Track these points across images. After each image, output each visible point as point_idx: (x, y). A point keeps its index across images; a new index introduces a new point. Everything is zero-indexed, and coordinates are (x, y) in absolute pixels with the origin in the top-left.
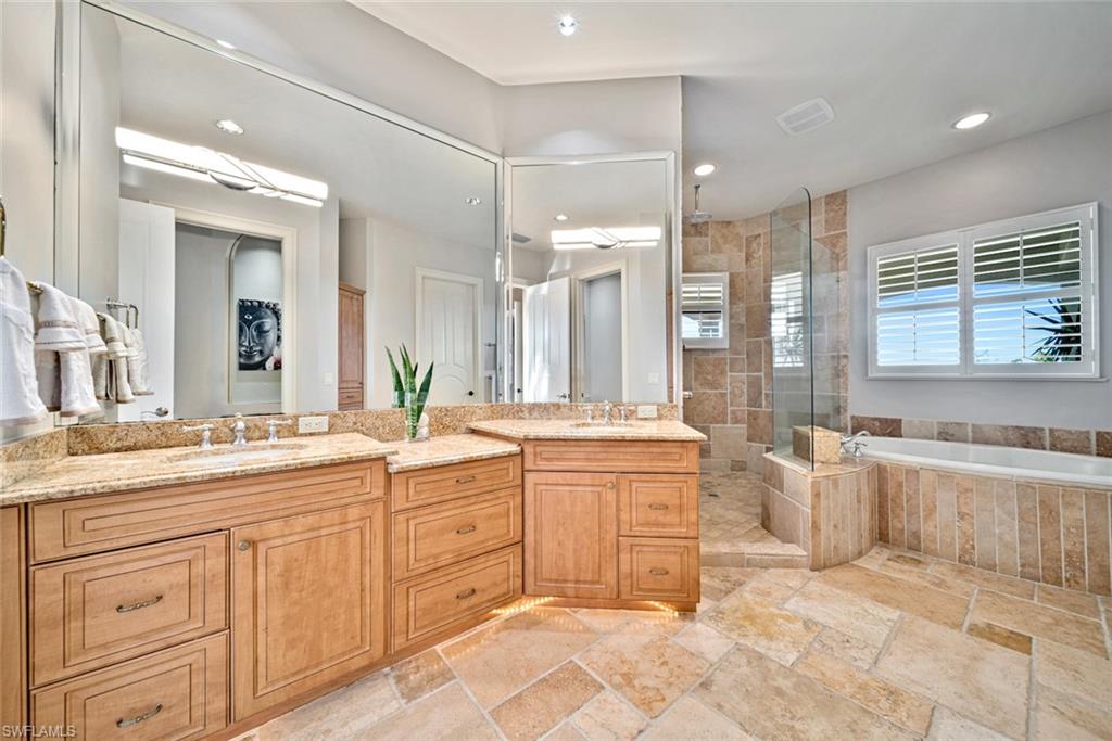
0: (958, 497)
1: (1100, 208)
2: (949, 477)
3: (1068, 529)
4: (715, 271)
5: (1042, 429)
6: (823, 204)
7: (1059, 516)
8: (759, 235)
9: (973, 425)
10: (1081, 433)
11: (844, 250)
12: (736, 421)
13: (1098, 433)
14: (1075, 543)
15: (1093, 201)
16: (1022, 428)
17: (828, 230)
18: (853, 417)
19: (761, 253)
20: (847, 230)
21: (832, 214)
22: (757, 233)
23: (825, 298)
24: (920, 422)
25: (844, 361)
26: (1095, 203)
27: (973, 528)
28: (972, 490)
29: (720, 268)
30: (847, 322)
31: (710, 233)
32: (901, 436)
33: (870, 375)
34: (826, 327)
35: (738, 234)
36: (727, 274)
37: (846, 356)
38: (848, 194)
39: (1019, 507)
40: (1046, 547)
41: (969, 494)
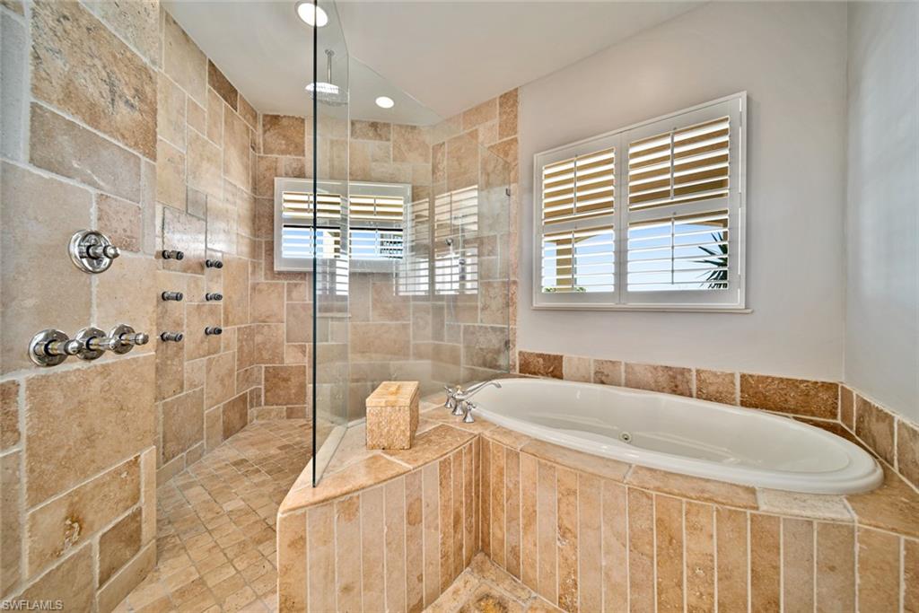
0: (559, 500)
1: (749, 99)
2: (551, 467)
3: (694, 571)
4: (397, 182)
5: (690, 370)
6: (498, 106)
7: (681, 547)
8: (444, 143)
9: (626, 364)
10: (726, 375)
11: (516, 159)
12: (419, 356)
13: (743, 376)
14: (701, 595)
15: (743, 90)
16: (670, 368)
17: (501, 135)
18: (520, 353)
19: (445, 163)
20: (518, 136)
21: (505, 117)
22: (441, 142)
23: (498, 215)
24: (579, 359)
25: (513, 288)
26: (744, 94)
27: (575, 554)
28: (575, 492)
29: (403, 180)
30: (517, 243)
31: (393, 136)
32: (560, 377)
33: (534, 305)
34: (499, 249)
35: (424, 142)
36: (410, 186)
37: (515, 282)
38: (519, 91)
39: (631, 527)
40: (663, 596)
41: (572, 499)
